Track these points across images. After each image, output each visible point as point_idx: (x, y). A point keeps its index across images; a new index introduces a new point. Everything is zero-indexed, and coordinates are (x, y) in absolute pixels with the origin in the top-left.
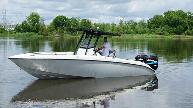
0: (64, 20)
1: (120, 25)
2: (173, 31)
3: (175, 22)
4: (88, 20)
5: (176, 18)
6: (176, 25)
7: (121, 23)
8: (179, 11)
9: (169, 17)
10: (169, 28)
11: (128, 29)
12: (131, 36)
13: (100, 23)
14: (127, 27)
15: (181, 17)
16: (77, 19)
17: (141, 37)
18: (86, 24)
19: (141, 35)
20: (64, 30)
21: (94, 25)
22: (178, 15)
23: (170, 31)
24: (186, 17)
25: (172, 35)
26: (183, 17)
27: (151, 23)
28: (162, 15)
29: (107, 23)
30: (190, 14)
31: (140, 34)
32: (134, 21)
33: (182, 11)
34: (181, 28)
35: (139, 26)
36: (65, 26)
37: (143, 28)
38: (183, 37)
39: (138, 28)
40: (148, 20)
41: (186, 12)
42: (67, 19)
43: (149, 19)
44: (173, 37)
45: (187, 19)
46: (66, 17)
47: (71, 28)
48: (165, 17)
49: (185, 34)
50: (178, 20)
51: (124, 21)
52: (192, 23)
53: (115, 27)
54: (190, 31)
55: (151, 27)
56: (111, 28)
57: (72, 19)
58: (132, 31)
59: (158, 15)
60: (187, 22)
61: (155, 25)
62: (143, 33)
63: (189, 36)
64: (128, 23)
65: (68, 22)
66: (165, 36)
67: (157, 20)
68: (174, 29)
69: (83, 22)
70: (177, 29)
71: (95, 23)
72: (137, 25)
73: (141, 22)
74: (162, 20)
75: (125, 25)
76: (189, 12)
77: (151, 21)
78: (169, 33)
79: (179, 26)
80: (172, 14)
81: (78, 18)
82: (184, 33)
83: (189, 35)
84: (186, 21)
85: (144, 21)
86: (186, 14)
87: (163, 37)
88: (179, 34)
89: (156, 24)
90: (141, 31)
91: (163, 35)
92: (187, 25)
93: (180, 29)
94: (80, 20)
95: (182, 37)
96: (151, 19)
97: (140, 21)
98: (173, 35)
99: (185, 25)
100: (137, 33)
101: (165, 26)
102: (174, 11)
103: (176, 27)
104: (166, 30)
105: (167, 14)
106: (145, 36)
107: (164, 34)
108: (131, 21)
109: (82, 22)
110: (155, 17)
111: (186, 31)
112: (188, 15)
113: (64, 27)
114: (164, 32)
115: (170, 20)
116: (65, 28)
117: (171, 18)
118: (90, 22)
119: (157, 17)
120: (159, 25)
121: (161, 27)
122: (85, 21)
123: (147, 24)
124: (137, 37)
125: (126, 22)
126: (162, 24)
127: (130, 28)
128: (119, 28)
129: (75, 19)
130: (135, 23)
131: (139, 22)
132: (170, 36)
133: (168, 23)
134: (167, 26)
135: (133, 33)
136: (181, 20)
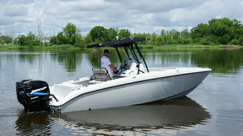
0: (101, 31)
1: (161, 35)
2: (219, 40)
3: (220, 31)
4: (127, 31)
5: (221, 27)
6: (222, 34)
7: (162, 33)
8: (224, 19)
9: (214, 25)
10: (214, 37)
11: (171, 39)
12: (174, 47)
13: (140, 34)
14: (169, 37)
15: (226, 26)
16: (115, 30)
17: (184, 48)
18: (125, 34)
19: (184, 46)
20: (101, 41)
21: (133, 36)
22: (224, 23)
23: (216, 40)
24: (233, 26)
25: (217, 45)
26: (230, 26)
27: (195, 32)
28: (206, 24)
29: (148, 33)
30: (236, 22)
31: (183, 44)
32: (177, 31)
33: (228, 19)
34: (227, 37)
35: (182, 35)
36: (103, 37)
37: (186, 38)
38: (230, 46)
39: (180, 37)
40: (191, 30)
41: (232, 20)
42: (104, 30)
43: (193, 29)
44: (219, 47)
45: (233, 27)
46: (104, 28)
47: (109, 39)
48: (210, 25)
49: (232, 44)
50: (224, 29)
51: (166, 31)
52: (239, 31)
53: (156, 37)
54: (237, 40)
55: (195, 36)
56: (152, 38)
57: (110, 29)
58: (174, 41)
59: (202, 24)
60: (233, 31)
61: (199, 35)
62: (186, 43)
63: (235, 46)
64: (171, 33)
65: (106, 33)
66: (210, 46)
67: (201, 29)
68: (219, 38)
69: (122, 32)
70: (222, 38)
71: (135, 33)
72: (179, 34)
73: (184, 32)
74: (207, 29)
75: (167, 34)
76: (235, 20)
77: (195, 30)
78: (215, 42)
79: (225, 35)
80: (217, 22)
81: (116, 28)
82: (230, 43)
83: (235, 44)
84: (232, 29)
85: (187, 31)
86: (232, 22)
87: (208, 47)
88: (224, 43)
89: (200, 33)
90: (184, 41)
91: (207, 45)
92: (233, 34)
93: (226, 39)
94: (119, 30)
95: (228, 47)
96: (195, 28)
97: (183, 30)
98: (219, 45)
99: (231, 34)
100: (180, 43)
101: (210, 35)
102: (219, 19)
103: (221, 36)
104: (211, 39)
105: (212, 22)
106: (188, 47)
107: (209, 44)
108: (173, 30)
109: (120, 33)
110: (198, 26)
111: (233, 41)
112: (234, 23)
113: (101, 38)
114: (208, 42)
115: (215, 29)
116: (103, 39)
117: (217, 27)
118: (130, 33)
119: (201, 26)
120: (203, 34)
121: (206, 36)
122: (124, 31)
123: (190, 33)
124: (180, 48)
125: (168, 32)
126: (207, 34)
127: (172, 38)
128: (160, 39)
129: (114, 30)
130: (178, 33)
131: (182, 32)
132: (216, 46)
133: (212, 32)
134: (212, 35)
135: (175, 43)
136: (227, 29)
